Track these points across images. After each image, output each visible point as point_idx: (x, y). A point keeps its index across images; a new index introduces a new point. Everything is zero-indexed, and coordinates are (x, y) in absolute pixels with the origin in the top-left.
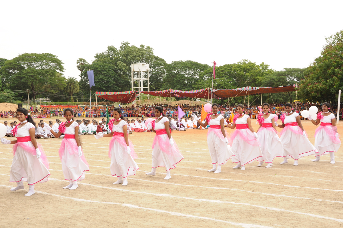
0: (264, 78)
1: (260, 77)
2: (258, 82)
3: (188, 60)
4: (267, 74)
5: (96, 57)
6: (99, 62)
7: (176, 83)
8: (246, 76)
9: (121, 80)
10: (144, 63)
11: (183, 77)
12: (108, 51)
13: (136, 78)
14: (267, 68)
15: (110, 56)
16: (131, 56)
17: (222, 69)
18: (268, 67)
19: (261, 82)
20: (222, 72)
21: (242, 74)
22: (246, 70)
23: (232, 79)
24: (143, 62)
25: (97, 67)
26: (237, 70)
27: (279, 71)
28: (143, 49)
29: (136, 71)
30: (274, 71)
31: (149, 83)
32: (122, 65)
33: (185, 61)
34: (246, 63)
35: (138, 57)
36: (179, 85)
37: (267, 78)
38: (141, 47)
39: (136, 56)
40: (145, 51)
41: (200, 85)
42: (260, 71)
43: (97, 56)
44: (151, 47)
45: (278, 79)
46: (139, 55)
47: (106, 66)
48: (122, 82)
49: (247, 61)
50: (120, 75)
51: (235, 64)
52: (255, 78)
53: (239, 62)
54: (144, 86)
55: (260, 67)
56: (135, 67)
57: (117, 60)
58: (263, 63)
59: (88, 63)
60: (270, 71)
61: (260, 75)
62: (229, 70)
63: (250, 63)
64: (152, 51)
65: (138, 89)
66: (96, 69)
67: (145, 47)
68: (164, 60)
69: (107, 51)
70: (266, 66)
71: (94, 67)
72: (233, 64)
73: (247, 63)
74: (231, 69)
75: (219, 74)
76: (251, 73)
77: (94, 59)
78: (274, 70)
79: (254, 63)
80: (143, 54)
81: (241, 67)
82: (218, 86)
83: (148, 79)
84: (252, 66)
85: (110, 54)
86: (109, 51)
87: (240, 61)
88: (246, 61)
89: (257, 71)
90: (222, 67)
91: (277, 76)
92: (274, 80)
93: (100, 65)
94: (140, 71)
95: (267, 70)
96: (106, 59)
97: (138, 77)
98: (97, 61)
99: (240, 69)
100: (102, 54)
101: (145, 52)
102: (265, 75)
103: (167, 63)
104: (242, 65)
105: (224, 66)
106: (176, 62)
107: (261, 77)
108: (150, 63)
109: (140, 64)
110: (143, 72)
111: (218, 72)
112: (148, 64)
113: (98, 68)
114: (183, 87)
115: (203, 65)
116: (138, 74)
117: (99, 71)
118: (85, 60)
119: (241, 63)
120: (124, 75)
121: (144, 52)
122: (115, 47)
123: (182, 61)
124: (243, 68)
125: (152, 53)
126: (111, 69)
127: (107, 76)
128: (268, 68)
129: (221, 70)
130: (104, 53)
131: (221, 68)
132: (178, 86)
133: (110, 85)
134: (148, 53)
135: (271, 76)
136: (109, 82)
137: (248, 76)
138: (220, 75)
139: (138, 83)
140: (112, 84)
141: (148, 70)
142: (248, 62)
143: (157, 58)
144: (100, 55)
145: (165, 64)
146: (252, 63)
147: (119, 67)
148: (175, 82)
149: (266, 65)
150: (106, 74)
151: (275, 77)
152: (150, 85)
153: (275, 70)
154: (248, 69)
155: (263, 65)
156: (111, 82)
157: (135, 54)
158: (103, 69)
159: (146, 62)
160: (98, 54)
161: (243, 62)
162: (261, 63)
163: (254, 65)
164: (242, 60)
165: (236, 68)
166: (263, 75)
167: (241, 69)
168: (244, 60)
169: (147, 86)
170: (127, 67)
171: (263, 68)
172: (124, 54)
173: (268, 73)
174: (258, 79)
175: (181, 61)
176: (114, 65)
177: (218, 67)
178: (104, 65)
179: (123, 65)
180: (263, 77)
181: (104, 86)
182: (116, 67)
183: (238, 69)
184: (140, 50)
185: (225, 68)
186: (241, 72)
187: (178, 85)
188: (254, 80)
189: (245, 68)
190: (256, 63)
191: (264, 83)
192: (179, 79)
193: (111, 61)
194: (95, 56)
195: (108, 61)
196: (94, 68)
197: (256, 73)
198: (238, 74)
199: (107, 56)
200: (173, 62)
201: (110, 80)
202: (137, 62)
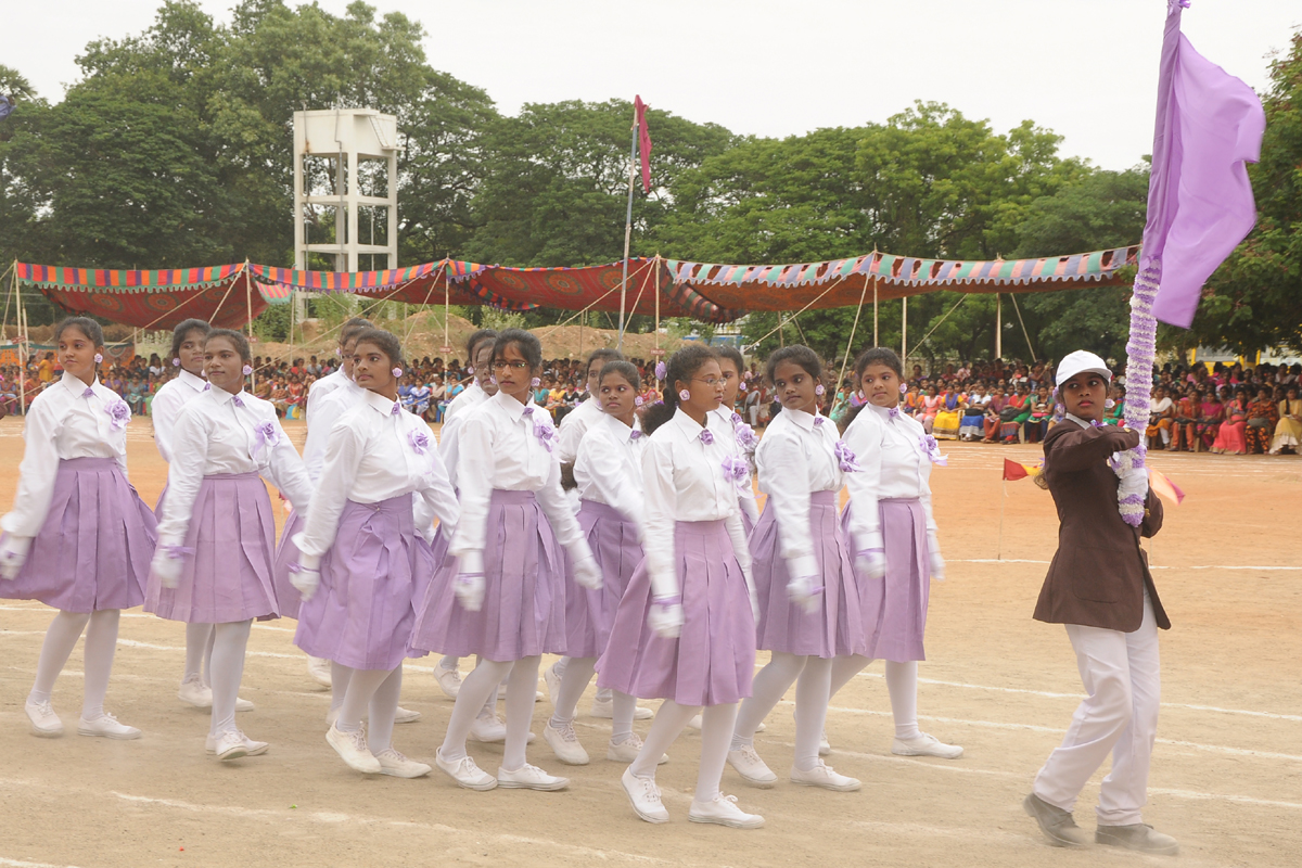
0: (1032, 212)
1: (1006, 205)
2: (1000, 231)
3: (612, 100)
4: (1050, 191)
5: (86, 62)
6: (105, 93)
7: (543, 224)
8: (932, 197)
9: (229, 202)
10: (368, 110)
11: (580, 197)
12: (159, 27)
13: (320, 193)
14: (1053, 151)
15: (171, 63)
16: (294, 65)
17: (802, 156)
18: (1055, 145)
19: (1012, 231)
20: (798, 173)
21: (914, 187)
22: (932, 164)
23: (853, 212)
24: (364, 103)
25: (93, 118)
26: (885, 163)
27: (1115, 174)
28: (364, 27)
29: (324, 156)
30: (1090, 170)
31: (394, 227)
32: (239, 116)
33: (599, 102)
34: (938, 120)
35: (329, 72)
36: (558, 241)
37: (1048, 210)
38: (351, 17)
39: (318, 68)
40: (376, 38)
41: (673, 244)
42: (1009, 169)
43: (94, 58)
44: (412, 19)
45: (1104, 218)
46: (340, 61)
47: (145, 120)
48: (238, 213)
49: (939, 110)
50: (228, 175)
51: (873, 128)
52: (984, 208)
53: (900, 116)
54: (363, 239)
55: (1010, 146)
56: (316, 130)
57: (206, 85)
58: (1028, 125)
59: (36, 97)
60: (1069, 172)
61: (1010, 192)
62: (839, 164)
63: (957, 122)
64: (416, 44)
65: (333, 256)
66: (83, 132)
67: (378, 18)
68: (487, 93)
69: (157, 33)
70: (1046, 144)
71: (67, 121)
72: (864, 125)
73: (942, 121)
74: (850, 154)
75: (785, 182)
76: (963, 177)
77: (77, 76)
78: (1089, 165)
79: (982, 124)
80: (363, 58)
81: (907, 142)
82: (776, 252)
83: (391, 201)
84: (967, 140)
85: (176, 50)
86: (164, 33)
87: (902, 111)
88: (935, 114)
89: (993, 173)
90: (799, 140)
91: (1105, 198)
92: (1086, 224)
93: (107, 113)
94: (345, 155)
95: (1049, 166)
96: (146, 75)
97: (334, 190)
98: (93, 83)
99: (903, 154)
100: (122, 49)
101: (374, 46)
102: (1035, 190)
103: (500, 112)
104: (914, 133)
105: (812, 139)
106: (544, 106)
107: (1013, 205)
108: (402, 111)
109: (342, 111)
110: (362, 158)
111: (779, 173)
112: (394, 113)
113: (90, 129)
114: (581, 251)
115: (700, 128)
116: (332, 172)
117: (100, 146)
118: (24, 74)
119: (909, 124)
120: (250, 176)
121: (368, 45)
122: (205, 9)
123: (578, 103)
124: (917, 151)
125: (419, 54)
126: (170, 133)
127: (146, 173)
128: (1056, 154)
129: (796, 158)
130: (135, 42)
131: (796, 148)
132: (551, 247)
133: (169, 227)
134: (392, 52)
135: (1070, 200)
136: (162, 208)
137: (946, 194)
138: (791, 188)
139: (333, 224)
140: (175, 223)
141: (390, 151)
142: (949, 116)
143: (444, 84)
144: (113, 54)
145: (490, 115)
146: (970, 125)
147: (220, 128)
148: (536, 221)
149: (1044, 133)
150: (139, 161)
151: (1087, 208)
152: (402, 236)
153: (1092, 165)
154: (949, 159)
155: (1030, 134)
156: (171, 212)
157: (314, 54)
158: (124, 135)
159: (378, 106)
160: (98, 45)
161: (919, 115)
162: (1018, 125)
163: (977, 132)
164: (915, 107)
165: (876, 149)
166: (1024, 191)
167: (907, 154)
168: (926, 106)
169: (382, 240)
170: (270, 127)
171: (1027, 154)
172: (245, 54)
173: (1053, 180)
174: (997, 212)
175: (574, 103)
176: (193, 115)
177: (782, 139)
178: (129, 110)
179: (243, 112)
180: (1028, 203)
181: (133, 235)
182: (202, 126)
183: (887, 158)
184: (345, 31)
185: (817, 151)
186: (908, 173)
187: (550, 242)
188: (978, 220)
189: (927, 152)
190: (987, 126)
191: (1030, 235)
192: (559, 207)
193: (175, 90)
194: (85, 54)
195: (161, 88)
196: (67, 127)
197: (986, 180)
198: (889, 185)
199: (155, 61)
200: (527, 106)
201: (165, 199)
202: (328, 100)
